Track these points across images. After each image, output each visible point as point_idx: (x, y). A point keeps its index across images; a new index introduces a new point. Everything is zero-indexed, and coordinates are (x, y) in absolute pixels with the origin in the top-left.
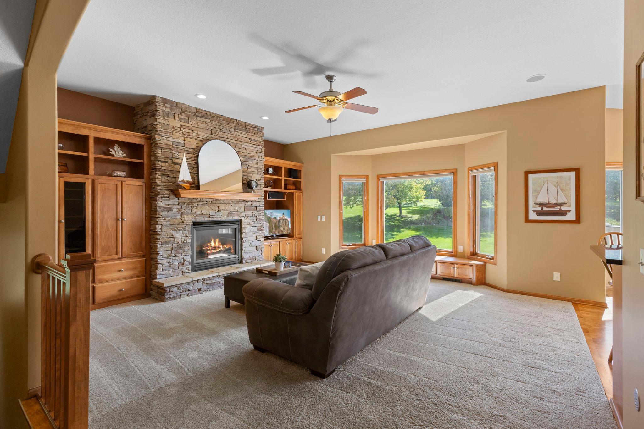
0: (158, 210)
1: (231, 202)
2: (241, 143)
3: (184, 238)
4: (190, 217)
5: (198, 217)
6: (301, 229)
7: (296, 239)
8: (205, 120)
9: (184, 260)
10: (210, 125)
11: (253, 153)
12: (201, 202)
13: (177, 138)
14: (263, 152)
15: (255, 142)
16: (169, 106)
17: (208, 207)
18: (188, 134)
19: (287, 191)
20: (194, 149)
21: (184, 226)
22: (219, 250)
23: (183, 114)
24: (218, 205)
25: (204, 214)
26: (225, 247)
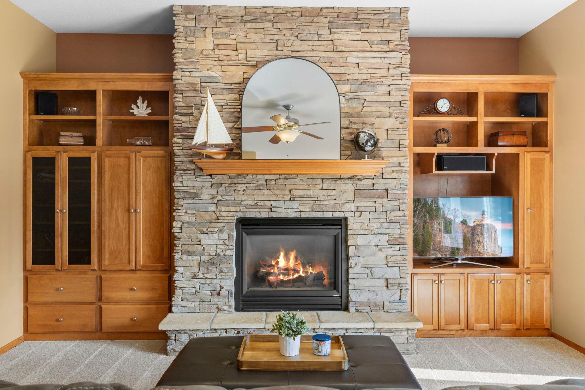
0: (176, 196)
1: (319, 181)
2: (345, 55)
3: (221, 247)
4: (232, 209)
5: (248, 210)
6: (547, 248)
7: (528, 274)
8: (261, 25)
9: (221, 286)
10: (272, 33)
11: (377, 71)
12: (253, 182)
13: (208, 70)
14: (407, 64)
15: (382, 46)
16: (194, 16)
17: (266, 192)
18: (229, 58)
19: (496, 151)
20: (240, 84)
21: (220, 225)
22: (296, 275)
23: (219, 25)
24: (288, 188)
25: (259, 204)
26: (310, 270)
